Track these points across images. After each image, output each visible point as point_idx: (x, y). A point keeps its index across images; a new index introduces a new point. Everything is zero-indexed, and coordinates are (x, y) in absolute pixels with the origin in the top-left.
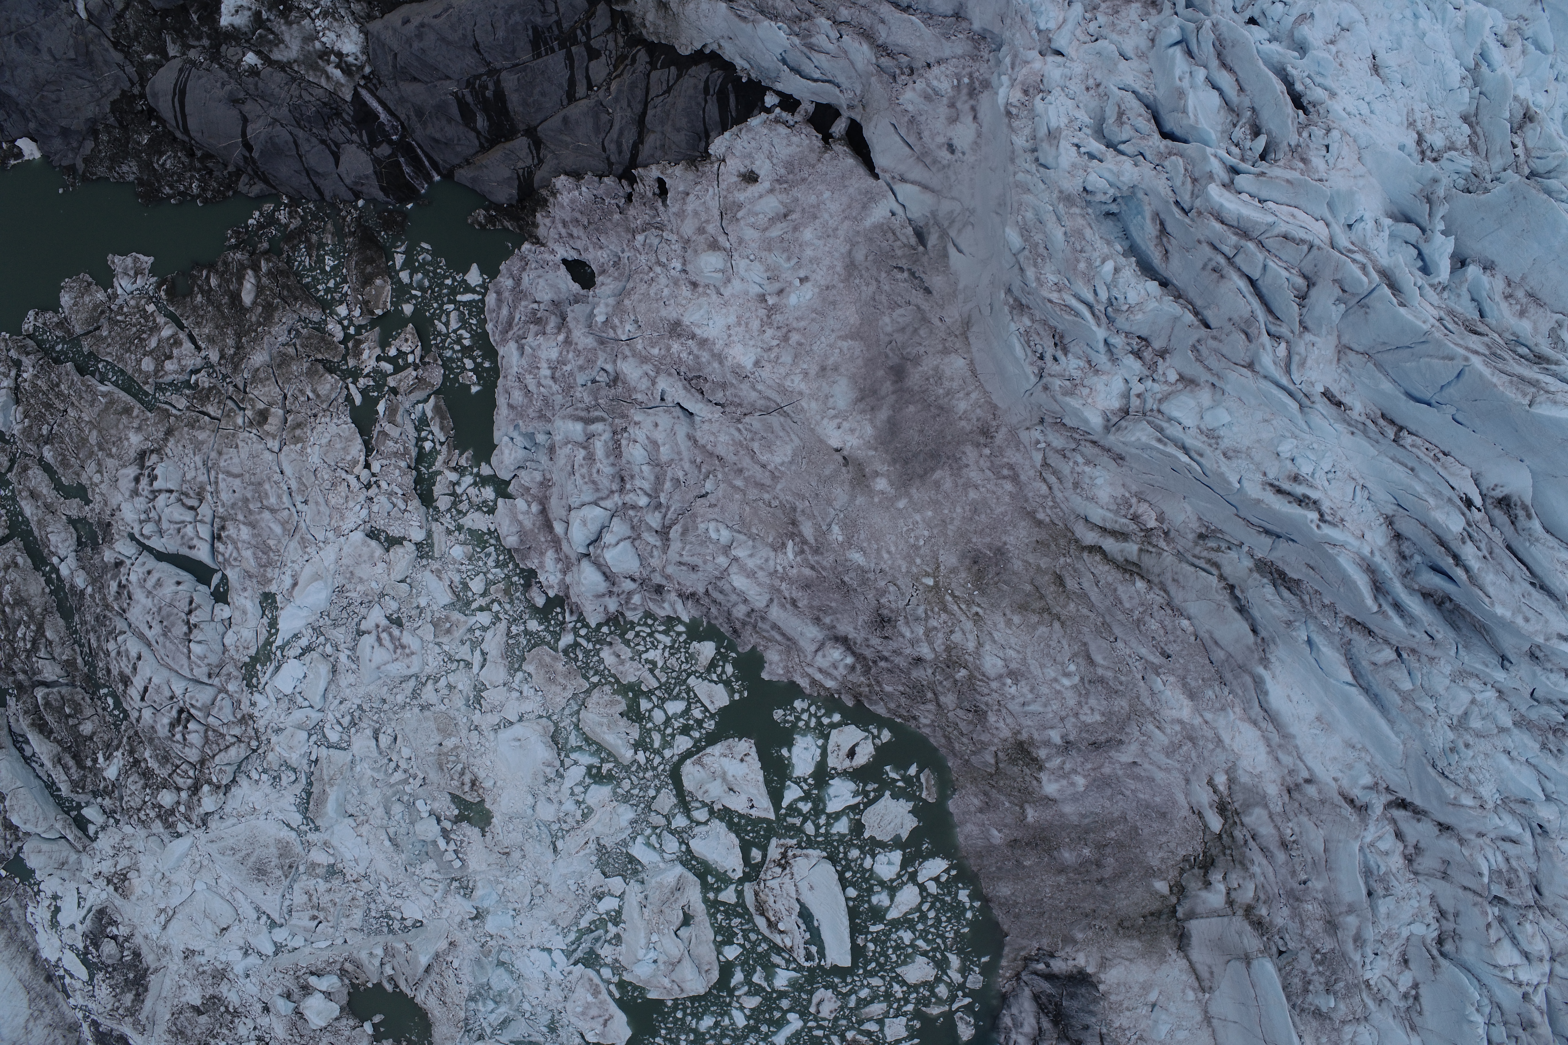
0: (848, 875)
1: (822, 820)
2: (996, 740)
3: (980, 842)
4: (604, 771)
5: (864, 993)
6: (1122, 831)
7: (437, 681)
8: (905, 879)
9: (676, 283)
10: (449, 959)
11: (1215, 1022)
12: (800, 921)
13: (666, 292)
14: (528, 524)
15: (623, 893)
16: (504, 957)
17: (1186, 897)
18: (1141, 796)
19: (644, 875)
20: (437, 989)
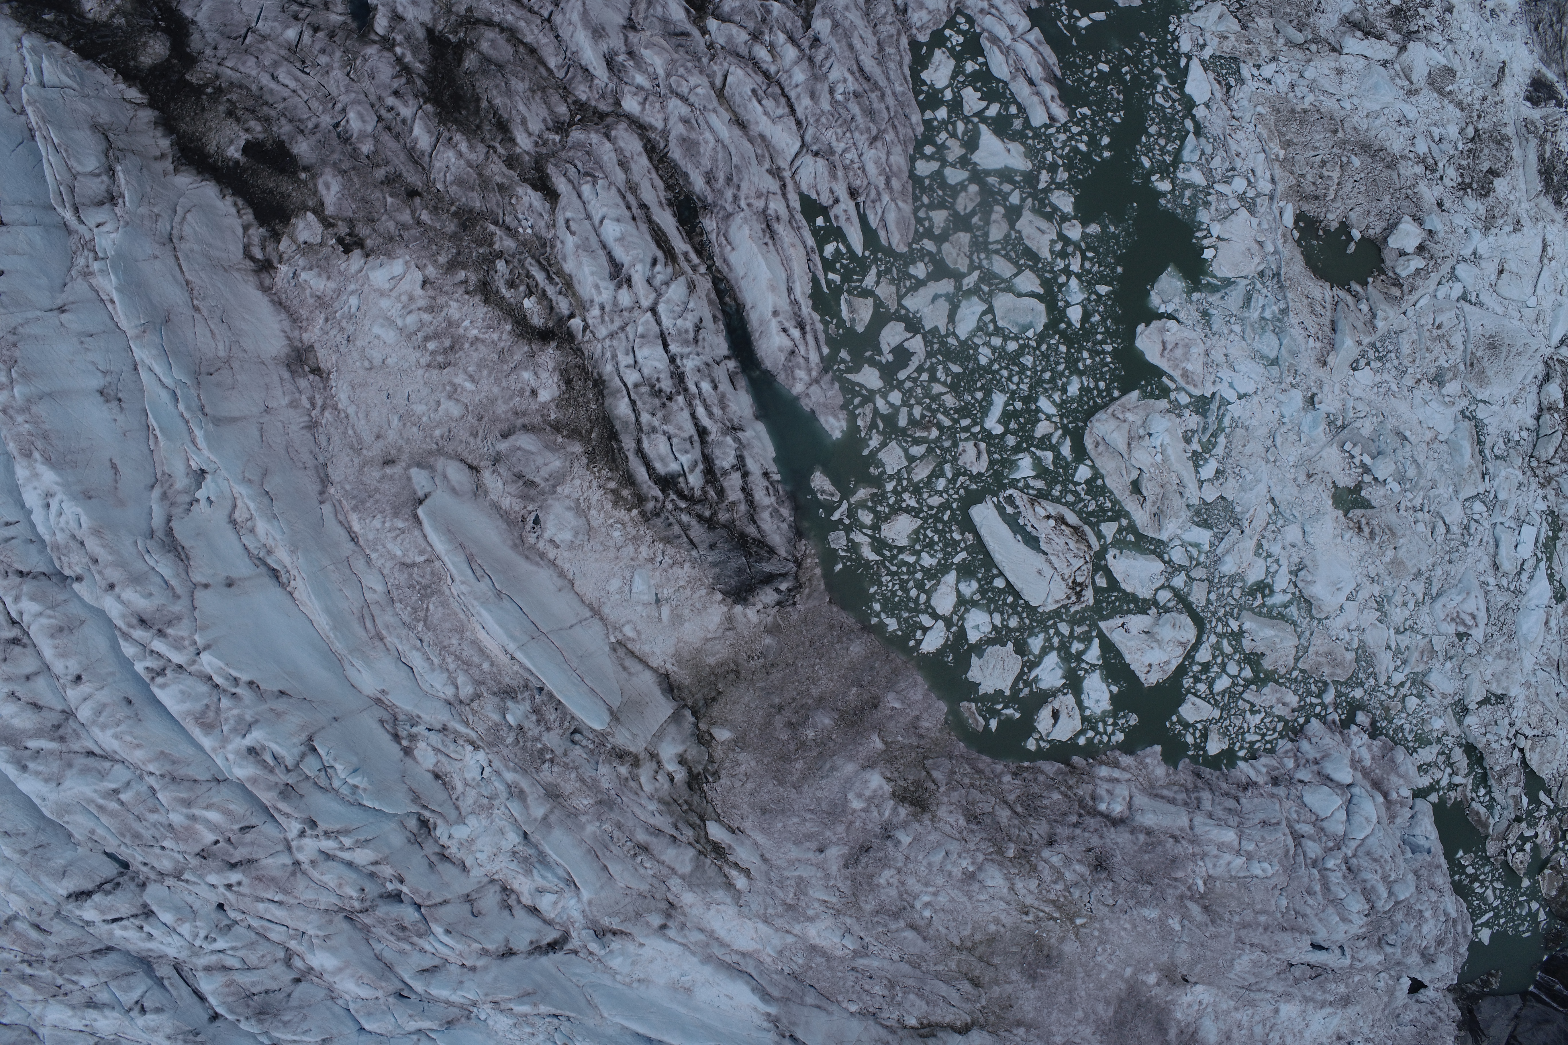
0: (1010, 599)
1: (1056, 641)
2: (945, 799)
3: (902, 685)
4: (1259, 596)
5: (941, 484)
6: (791, 774)
7: (1417, 604)
8: (955, 618)
9: (1354, 1032)
10: (1318, 345)
11: (588, 614)
12: (1034, 533)
13: (1361, 1024)
14: (1394, 778)
15: (1200, 487)
16: (1275, 371)
17: (693, 735)
18: (796, 820)
19: (1190, 514)
20: (1319, 309)
